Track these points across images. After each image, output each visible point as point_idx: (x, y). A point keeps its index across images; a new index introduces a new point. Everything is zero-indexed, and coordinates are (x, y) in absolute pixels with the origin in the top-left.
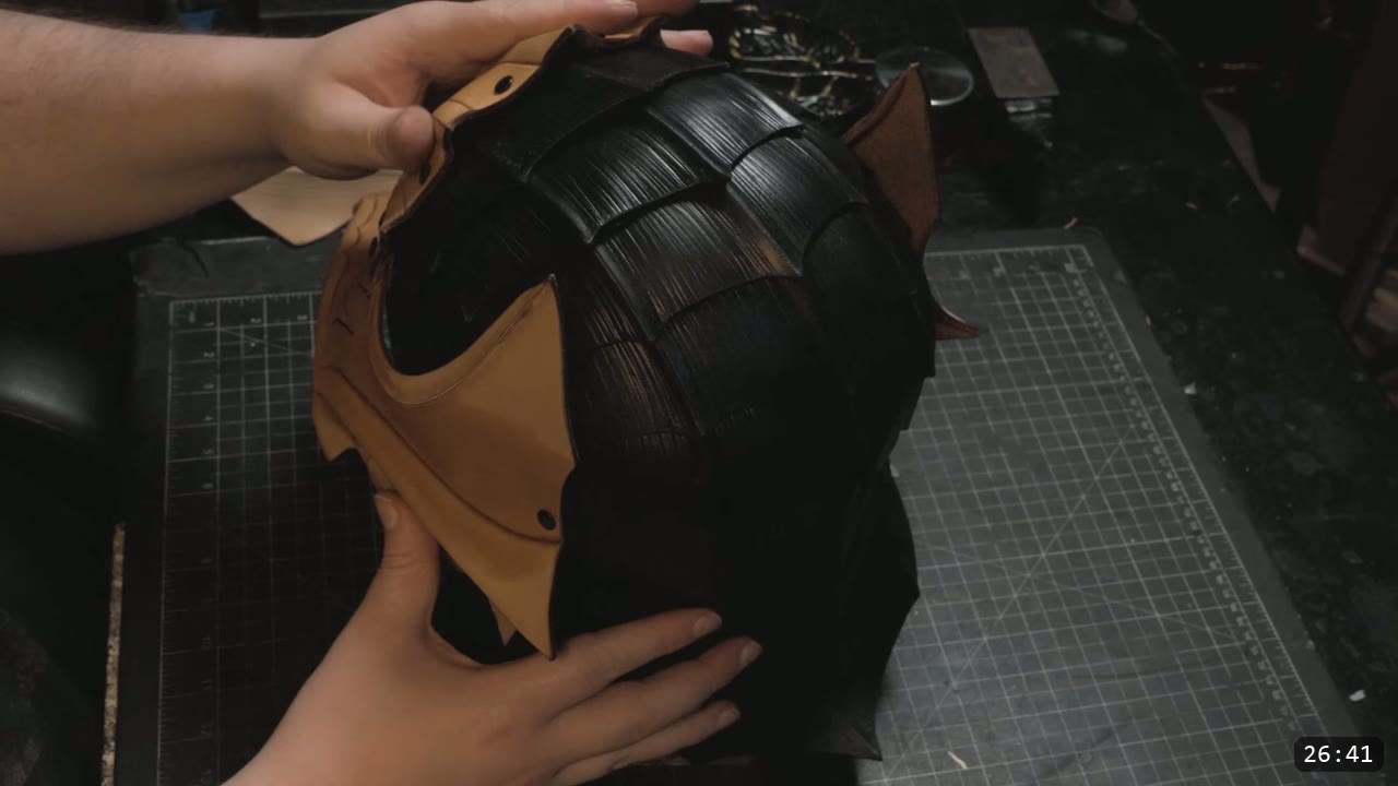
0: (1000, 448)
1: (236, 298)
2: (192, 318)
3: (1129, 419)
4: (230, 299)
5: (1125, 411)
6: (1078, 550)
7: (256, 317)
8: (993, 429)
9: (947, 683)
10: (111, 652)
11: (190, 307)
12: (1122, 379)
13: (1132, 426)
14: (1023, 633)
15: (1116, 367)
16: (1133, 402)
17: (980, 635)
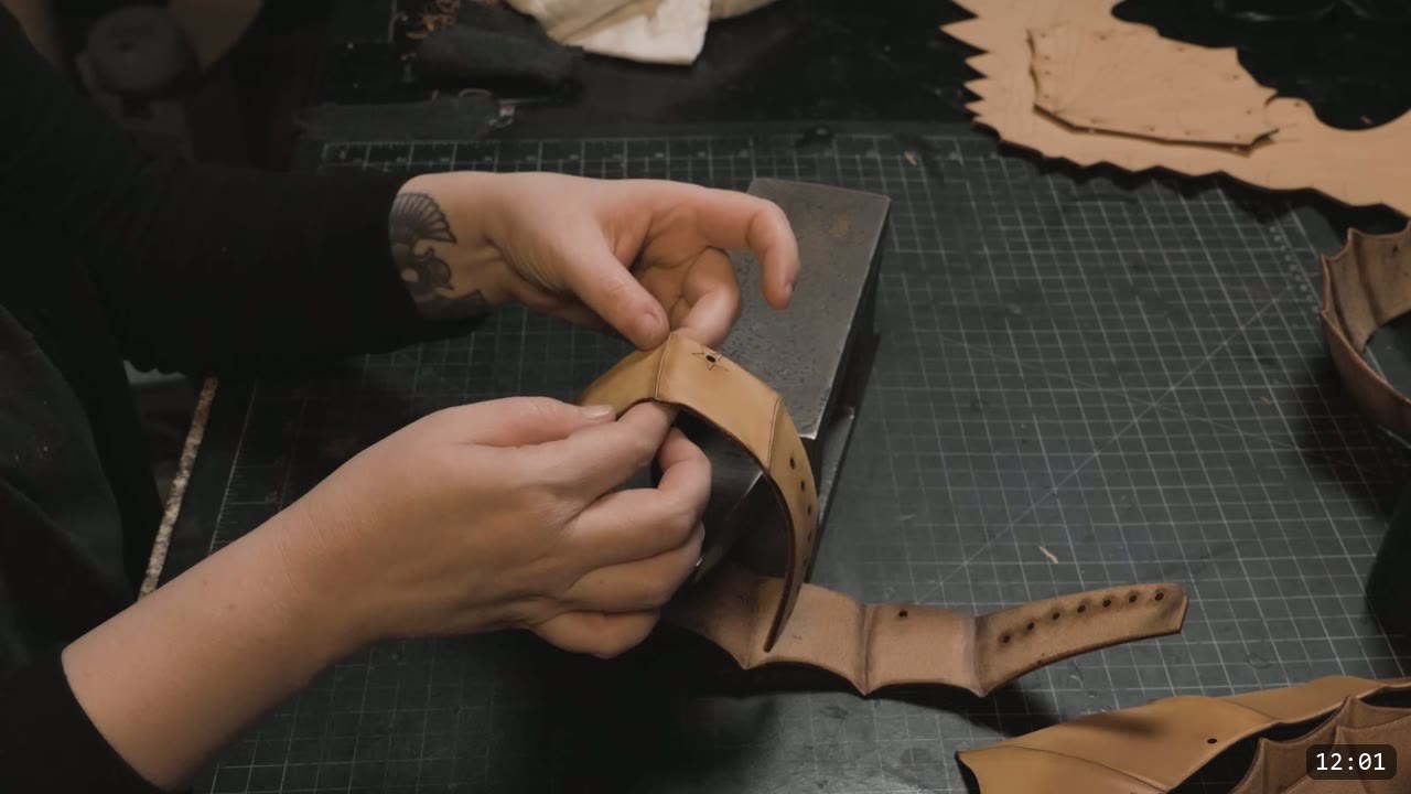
0: (1137, 298)
1: (386, 143)
2: (343, 155)
3: (1287, 282)
4: (381, 144)
5: (1283, 274)
6: (1213, 388)
7: (403, 156)
8: (1130, 281)
9: (1048, 487)
10: (201, 402)
11: (343, 148)
12: (1283, 248)
13: (1289, 288)
14: (1141, 453)
15: (1277, 238)
16: (1293, 268)
17: (1090, 450)
